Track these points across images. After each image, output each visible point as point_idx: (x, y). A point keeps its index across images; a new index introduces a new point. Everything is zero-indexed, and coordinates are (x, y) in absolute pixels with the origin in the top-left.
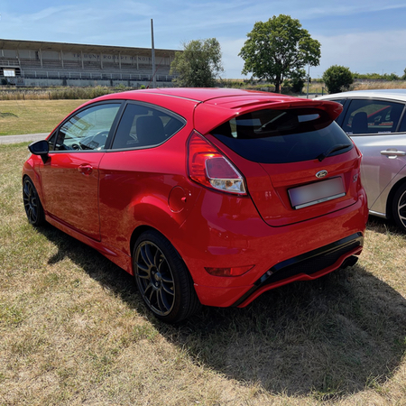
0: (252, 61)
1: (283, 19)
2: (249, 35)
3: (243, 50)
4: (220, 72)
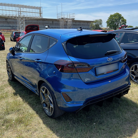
0: (109, 24)
1: (117, 14)
2: (108, 18)
3: (107, 21)
4: (102, 27)
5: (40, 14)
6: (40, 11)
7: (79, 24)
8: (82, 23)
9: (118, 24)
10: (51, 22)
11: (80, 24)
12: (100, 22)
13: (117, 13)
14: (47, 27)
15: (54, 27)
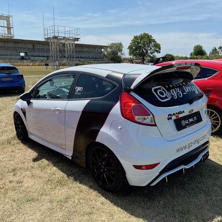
1: (146, 34)
2: (132, 41)
3: (129, 46)
4: (123, 56)
5: (9, 28)
6: (8, 24)
7: (80, 50)
8: (85, 49)
9: (147, 51)
10: (31, 46)
11: (83, 50)
12: (119, 47)
13: (144, 34)
14: (22, 54)
15: (36, 55)
